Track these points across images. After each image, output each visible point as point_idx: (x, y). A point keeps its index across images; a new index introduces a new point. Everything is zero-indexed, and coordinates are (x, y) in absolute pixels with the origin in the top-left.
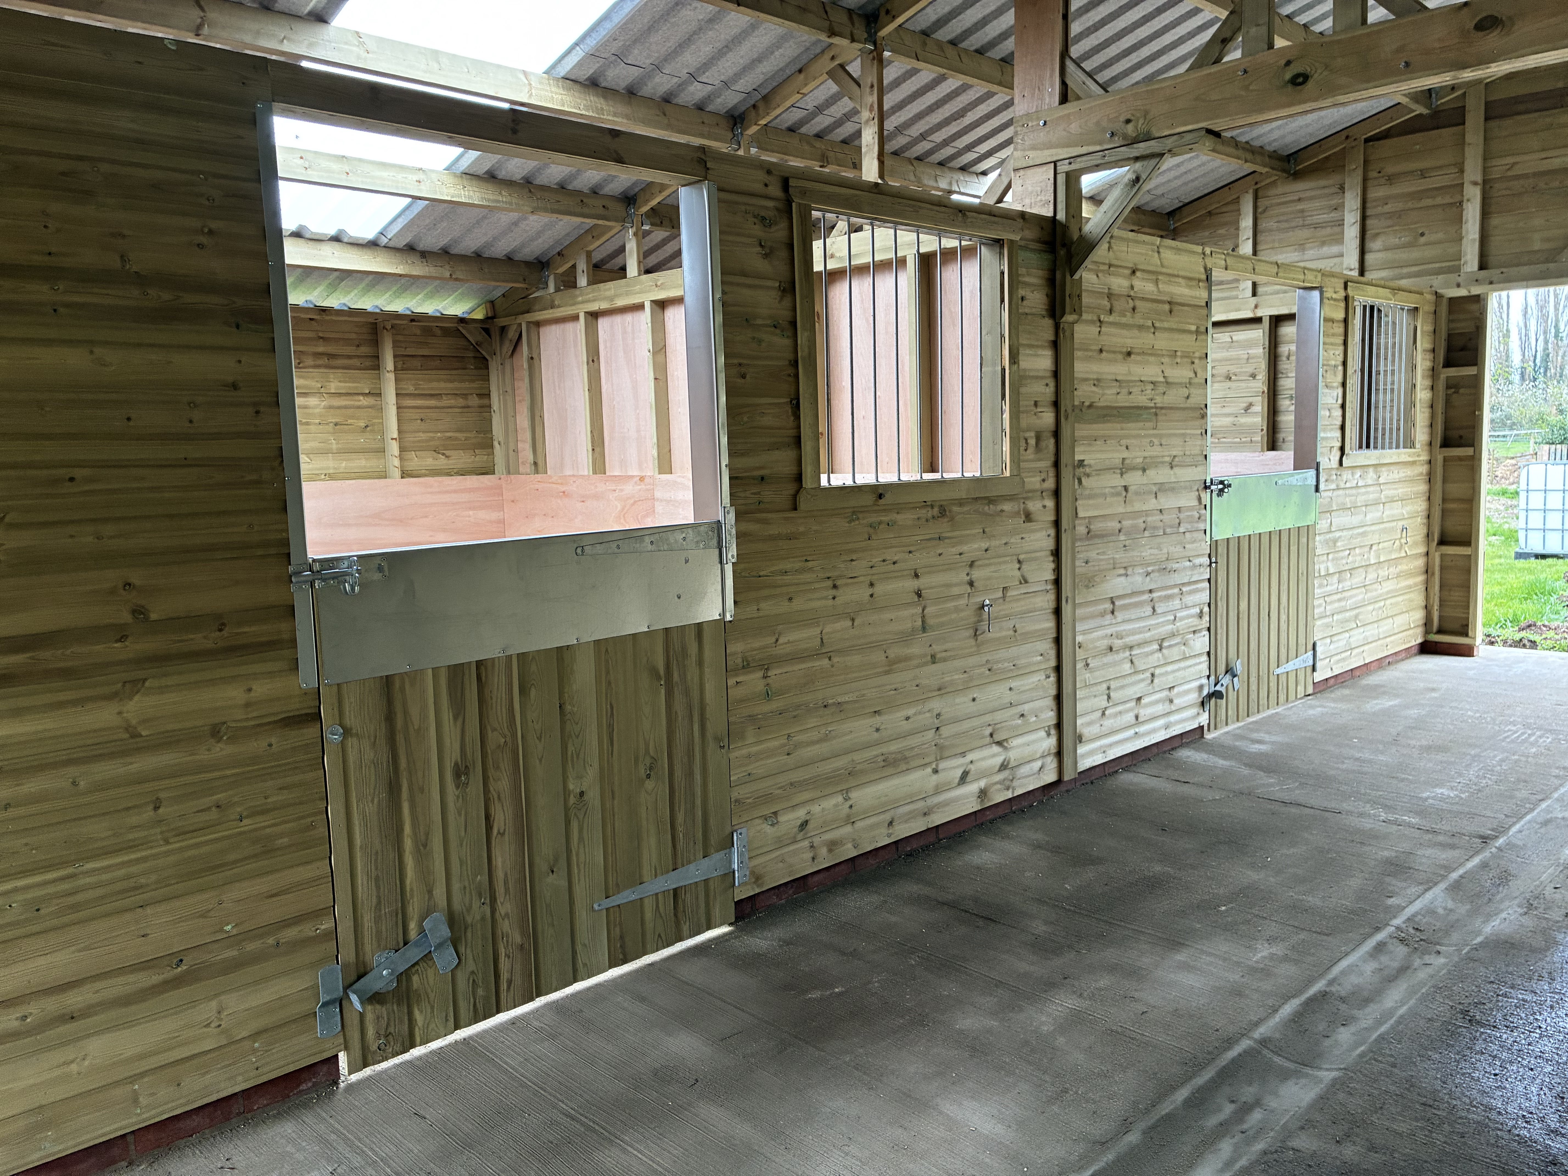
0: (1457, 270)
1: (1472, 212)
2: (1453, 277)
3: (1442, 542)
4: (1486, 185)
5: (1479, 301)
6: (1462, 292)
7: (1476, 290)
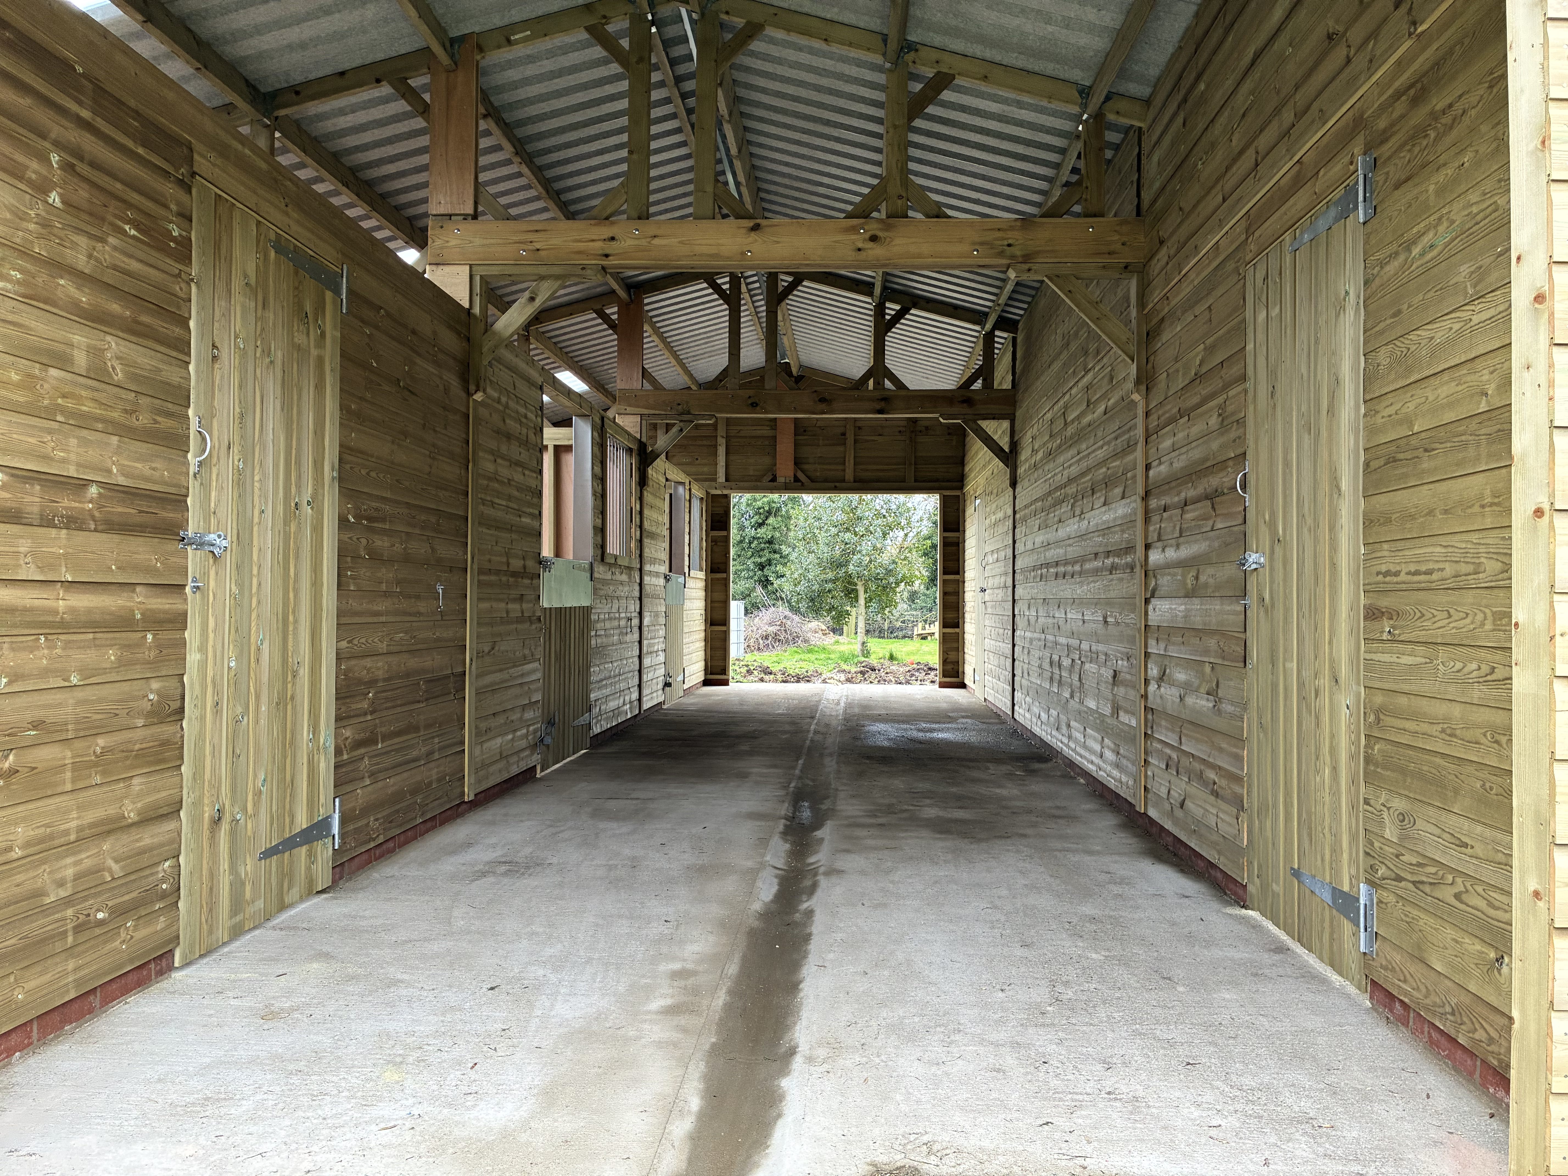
0: (715, 480)
1: (721, 451)
2: (713, 483)
3: (711, 624)
4: (728, 438)
5: (727, 497)
6: (719, 492)
7: (725, 492)
